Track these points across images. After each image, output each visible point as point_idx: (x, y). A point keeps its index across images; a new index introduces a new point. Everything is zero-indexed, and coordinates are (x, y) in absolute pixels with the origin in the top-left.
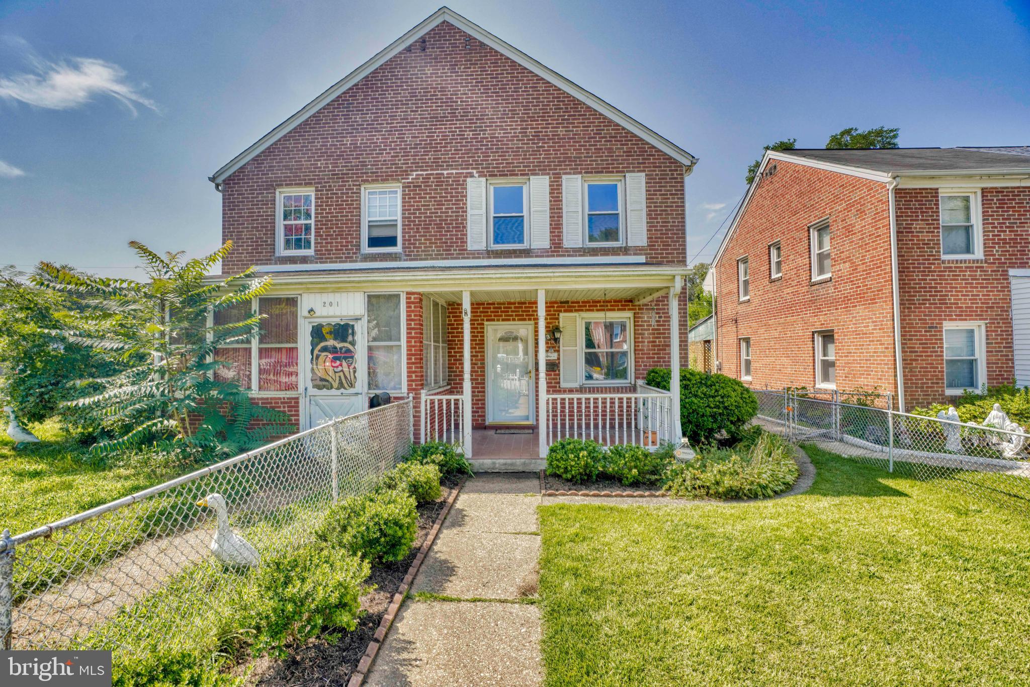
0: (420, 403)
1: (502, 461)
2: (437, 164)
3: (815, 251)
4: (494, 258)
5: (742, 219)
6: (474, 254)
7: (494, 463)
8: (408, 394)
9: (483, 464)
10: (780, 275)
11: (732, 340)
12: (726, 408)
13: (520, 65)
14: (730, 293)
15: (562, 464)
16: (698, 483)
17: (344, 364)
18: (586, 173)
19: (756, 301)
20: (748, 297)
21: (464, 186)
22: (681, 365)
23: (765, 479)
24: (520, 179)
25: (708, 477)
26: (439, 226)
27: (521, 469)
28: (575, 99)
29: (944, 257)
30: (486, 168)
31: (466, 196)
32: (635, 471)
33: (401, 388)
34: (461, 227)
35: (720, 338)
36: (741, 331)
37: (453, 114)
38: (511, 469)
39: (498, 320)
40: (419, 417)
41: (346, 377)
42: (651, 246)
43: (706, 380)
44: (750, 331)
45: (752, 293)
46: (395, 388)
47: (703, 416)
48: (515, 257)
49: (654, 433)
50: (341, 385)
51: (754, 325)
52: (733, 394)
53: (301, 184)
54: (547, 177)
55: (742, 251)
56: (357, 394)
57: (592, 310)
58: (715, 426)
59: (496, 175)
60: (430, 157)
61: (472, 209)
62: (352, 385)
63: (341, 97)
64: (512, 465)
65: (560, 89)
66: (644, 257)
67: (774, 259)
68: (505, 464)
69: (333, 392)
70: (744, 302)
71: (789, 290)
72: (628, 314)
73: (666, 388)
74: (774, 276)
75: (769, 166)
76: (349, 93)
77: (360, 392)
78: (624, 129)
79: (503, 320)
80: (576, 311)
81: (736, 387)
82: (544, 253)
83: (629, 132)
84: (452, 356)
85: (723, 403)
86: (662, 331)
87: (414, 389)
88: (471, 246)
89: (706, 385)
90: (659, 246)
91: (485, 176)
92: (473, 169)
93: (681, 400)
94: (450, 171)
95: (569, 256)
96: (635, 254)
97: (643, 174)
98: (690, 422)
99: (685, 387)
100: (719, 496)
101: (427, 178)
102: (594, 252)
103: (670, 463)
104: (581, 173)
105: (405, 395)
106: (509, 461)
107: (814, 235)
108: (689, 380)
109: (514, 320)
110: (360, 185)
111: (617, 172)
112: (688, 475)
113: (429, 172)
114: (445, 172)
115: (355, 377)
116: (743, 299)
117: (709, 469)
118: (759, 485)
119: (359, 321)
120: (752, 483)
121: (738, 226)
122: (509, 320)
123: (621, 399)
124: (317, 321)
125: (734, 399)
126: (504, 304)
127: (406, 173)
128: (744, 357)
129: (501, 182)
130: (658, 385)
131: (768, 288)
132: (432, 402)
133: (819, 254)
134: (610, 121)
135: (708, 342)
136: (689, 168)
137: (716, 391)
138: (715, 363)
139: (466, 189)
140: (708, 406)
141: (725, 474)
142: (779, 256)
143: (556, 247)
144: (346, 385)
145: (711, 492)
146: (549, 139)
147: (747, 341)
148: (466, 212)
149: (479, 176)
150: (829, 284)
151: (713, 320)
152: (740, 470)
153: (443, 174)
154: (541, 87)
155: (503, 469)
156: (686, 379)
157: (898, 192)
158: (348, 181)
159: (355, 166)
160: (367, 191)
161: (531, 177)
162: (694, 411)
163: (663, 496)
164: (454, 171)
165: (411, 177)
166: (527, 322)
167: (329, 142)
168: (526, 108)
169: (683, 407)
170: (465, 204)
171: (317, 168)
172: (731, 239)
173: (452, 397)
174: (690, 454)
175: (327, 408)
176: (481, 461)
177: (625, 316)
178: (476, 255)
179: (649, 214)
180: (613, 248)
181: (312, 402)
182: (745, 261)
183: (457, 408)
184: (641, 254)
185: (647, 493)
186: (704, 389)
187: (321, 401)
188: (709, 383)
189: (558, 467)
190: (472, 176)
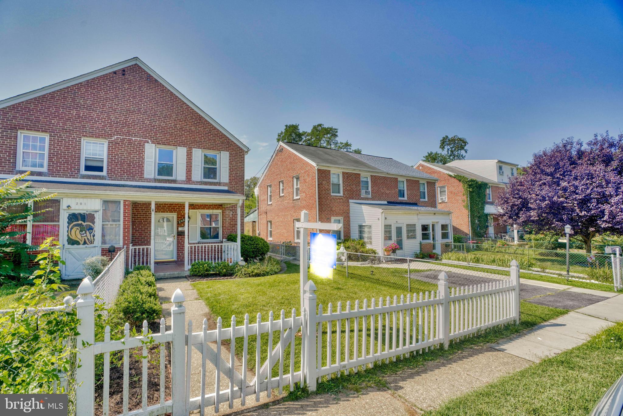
0: (129, 250)
1: (168, 273)
2: (129, 133)
3: (295, 187)
4: (158, 182)
5: (270, 167)
6: (148, 180)
7: (165, 274)
8: (123, 246)
9: (160, 275)
10: (283, 195)
11: (265, 222)
12: (257, 249)
13: (175, 95)
14: (264, 200)
15: (197, 270)
16: (246, 272)
17: (88, 232)
18: (203, 148)
19: (274, 205)
20: (271, 203)
21: (143, 146)
22: (241, 233)
23: (268, 270)
24: (172, 147)
25: (250, 270)
26: (129, 165)
27: (177, 276)
28: (200, 115)
29: (332, 194)
30: (155, 140)
31: (144, 152)
32: (224, 270)
33: (120, 244)
34: (141, 166)
35: (260, 220)
36: (268, 217)
37: (139, 110)
38: (172, 276)
39: (159, 212)
40: (129, 256)
41: (88, 239)
42: (230, 183)
43: (250, 239)
44: (272, 217)
45: (273, 201)
46: (116, 244)
47: (249, 252)
48: (169, 183)
49: (231, 259)
50: (85, 243)
51: (273, 215)
52: (260, 243)
53: (39, 131)
54: (186, 148)
55: (269, 182)
56: (95, 247)
57: (204, 209)
58: (254, 256)
59: (161, 144)
60: (125, 129)
61: (147, 158)
62: (91, 243)
63: (70, 87)
64: (173, 274)
65: (193, 110)
66: (227, 187)
67: (281, 188)
68: (170, 274)
69: (81, 246)
70: (270, 205)
71: (286, 201)
72: (220, 211)
73: (235, 241)
74: (281, 195)
75: (281, 148)
76: (75, 86)
77: (97, 246)
78: (221, 132)
79: (162, 212)
80: (197, 209)
81: (262, 241)
82: (182, 182)
83: (223, 134)
84: (134, 229)
85: (257, 247)
86: (234, 219)
87: (126, 244)
88: (146, 176)
89: (250, 240)
90: (233, 183)
91: (155, 143)
92: (148, 139)
93: (241, 246)
94: (136, 138)
95: (194, 184)
96: (223, 186)
97: (228, 152)
98: (244, 254)
99: (242, 241)
100: (253, 276)
101: (124, 139)
102: (206, 183)
103: (237, 267)
104: (201, 148)
105: (122, 247)
106: (172, 273)
107: (295, 180)
108: (244, 238)
109: (167, 212)
110: (81, 137)
111: (217, 150)
112: (243, 270)
113: (124, 137)
114: (133, 139)
115: (94, 239)
116: (269, 203)
117: (250, 268)
118: (266, 272)
119: (97, 213)
120: (264, 271)
121: (268, 170)
122: (165, 212)
123: (218, 246)
124: (71, 212)
125: (261, 245)
126: (162, 204)
127: (111, 136)
128: (269, 229)
129: (163, 147)
130: (232, 241)
131: (278, 199)
132: (135, 249)
133: (296, 188)
134: (215, 128)
135: (255, 222)
136: (247, 152)
137: (254, 242)
138: (257, 232)
139: (144, 148)
140: (251, 248)
141: (255, 269)
142: (283, 187)
143: (189, 179)
144: (88, 243)
145: (251, 275)
146: (187, 131)
147: (271, 222)
148: (144, 159)
149: (152, 143)
150: (299, 201)
151: (257, 212)
152: (260, 268)
153: (132, 139)
154: (184, 107)
155: (169, 276)
156: (243, 238)
157: (318, 170)
158: (74, 134)
159: (78, 127)
160: (85, 141)
161: (178, 147)
162: (246, 250)
163: (235, 278)
164: (138, 139)
165: (113, 138)
166: (174, 213)
167: (60, 110)
168: (177, 115)
169: (242, 249)
170: (144, 155)
171: (52, 123)
172: (265, 176)
173: (145, 247)
174: (244, 263)
175: (76, 255)
176: (159, 274)
177: (219, 212)
178: (149, 180)
179: (230, 170)
180: (214, 182)
181: (67, 252)
182: (270, 186)
183: (147, 252)
184: (226, 186)
185: (229, 278)
186: (250, 242)
187: (72, 251)
188: (252, 239)
189: (196, 271)
190: (148, 142)
